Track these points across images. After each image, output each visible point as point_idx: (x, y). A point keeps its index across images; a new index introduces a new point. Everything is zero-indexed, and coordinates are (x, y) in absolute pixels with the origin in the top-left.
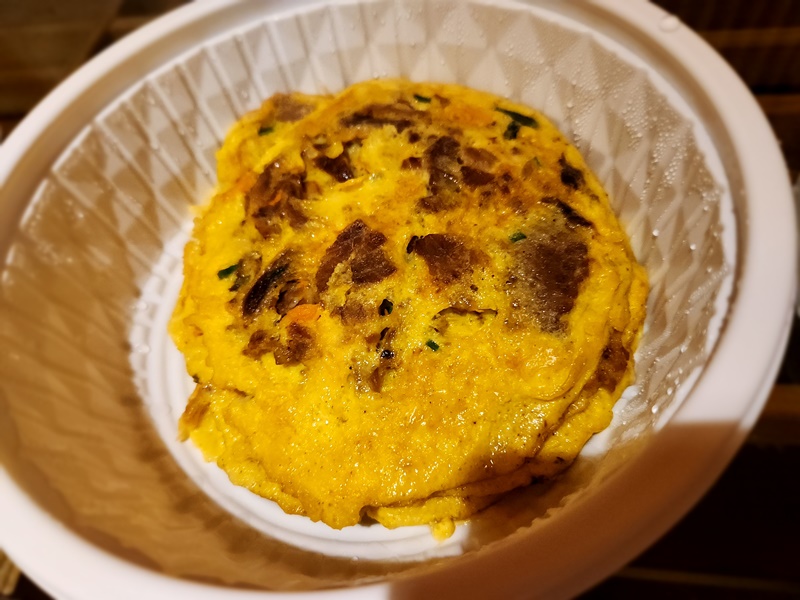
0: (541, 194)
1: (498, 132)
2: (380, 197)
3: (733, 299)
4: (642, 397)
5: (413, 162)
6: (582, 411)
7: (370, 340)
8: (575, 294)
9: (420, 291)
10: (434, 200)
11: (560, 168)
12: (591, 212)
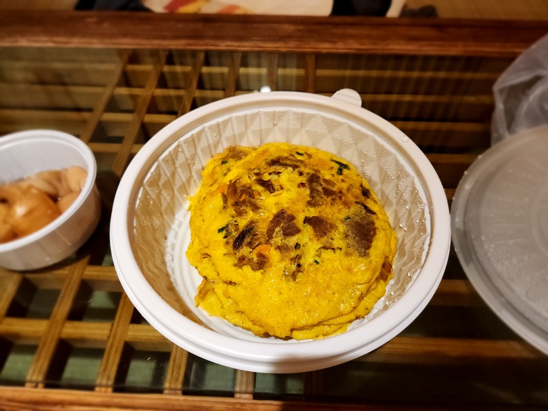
0: (355, 200)
1: (334, 172)
2: (290, 199)
3: (430, 245)
4: (397, 283)
5: (302, 185)
6: (374, 289)
7: (292, 260)
8: (371, 242)
9: (311, 239)
10: (313, 202)
11: (361, 188)
12: (374, 208)
